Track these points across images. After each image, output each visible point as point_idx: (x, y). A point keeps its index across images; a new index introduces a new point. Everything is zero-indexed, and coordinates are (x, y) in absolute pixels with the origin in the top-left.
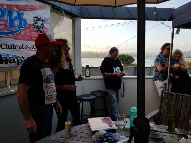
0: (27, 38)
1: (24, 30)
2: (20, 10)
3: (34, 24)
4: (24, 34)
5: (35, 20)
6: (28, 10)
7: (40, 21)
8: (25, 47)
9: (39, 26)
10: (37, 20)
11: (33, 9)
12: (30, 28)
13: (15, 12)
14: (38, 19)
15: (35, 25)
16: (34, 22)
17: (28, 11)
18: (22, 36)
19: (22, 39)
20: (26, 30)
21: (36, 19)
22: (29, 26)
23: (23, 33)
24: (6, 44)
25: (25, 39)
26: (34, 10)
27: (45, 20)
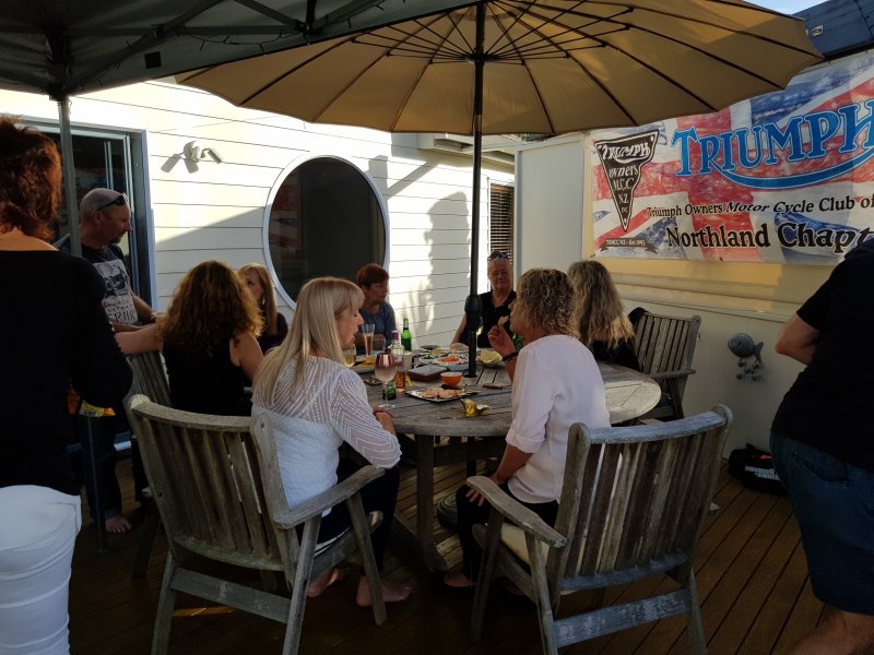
13: (863, 107)
24: (832, 199)
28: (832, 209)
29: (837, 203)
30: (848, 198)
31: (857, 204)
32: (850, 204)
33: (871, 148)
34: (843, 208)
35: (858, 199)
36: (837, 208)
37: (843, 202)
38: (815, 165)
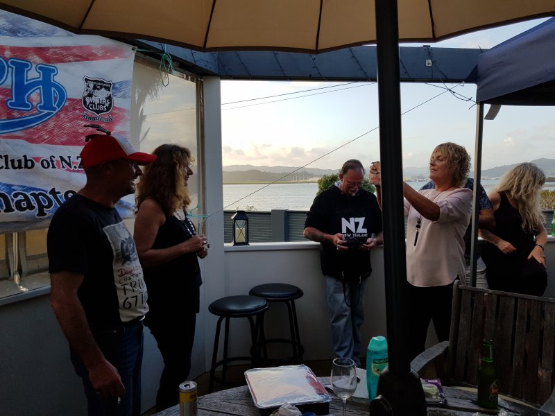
0: (64, 139)
1: (58, 115)
2: (47, 60)
3: (84, 99)
4: (56, 126)
5: (89, 87)
6: (71, 59)
7: (103, 89)
8: (58, 162)
9: (100, 104)
10: (95, 88)
11: (84, 56)
12: (75, 109)
13: (34, 66)
14: (99, 84)
15: (88, 100)
16: (86, 94)
17: (70, 61)
18: (51, 132)
19: (51, 142)
20: (62, 115)
21: (91, 85)
22: (70, 105)
23: (52, 124)
24: (6, 157)
25: (57, 140)
26: (89, 60)
27: (117, 86)
28: (7, 168)
29: (13, 161)
30: (25, 156)
31: (38, 165)
32: (29, 164)
33: (46, 112)
34: (20, 167)
35: (37, 159)
36: (14, 167)
37: (20, 161)
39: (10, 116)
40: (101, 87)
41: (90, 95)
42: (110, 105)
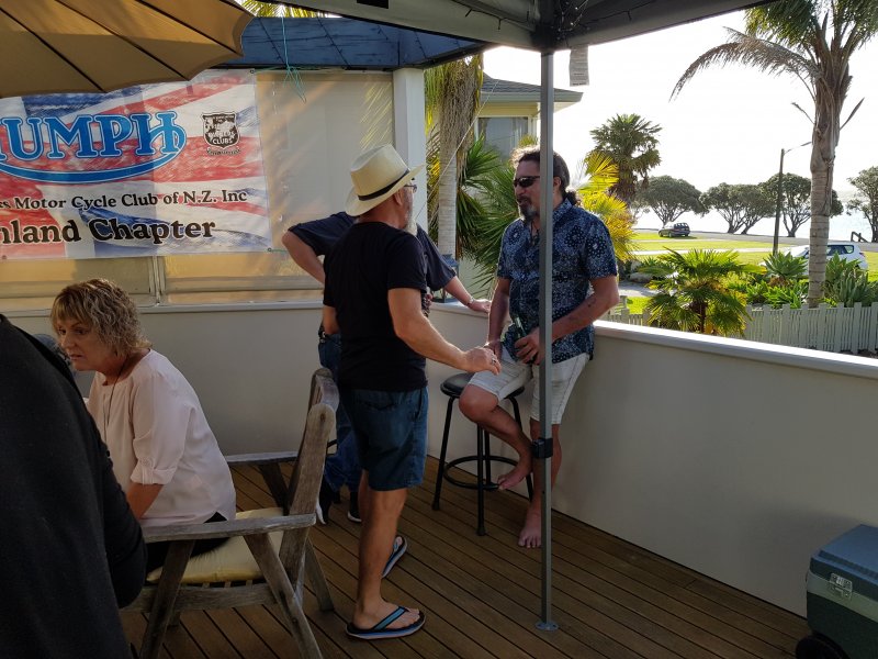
1: (181, 155)
3: (206, 135)
4: (180, 165)
5: (208, 123)
7: (226, 122)
8: (181, 197)
9: (225, 138)
10: (215, 122)
14: (218, 119)
15: (211, 136)
16: (207, 130)
17: (185, 103)
21: (210, 121)
22: (192, 143)
24: (134, 196)
25: (181, 178)
26: (205, 97)
27: (242, 115)
30: (149, 195)
31: (160, 201)
32: (153, 201)
33: (169, 154)
34: (146, 203)
35: (160, 196)
36: (142, 204)
37: (145, 198)
38: (111, 163)
39: (138, 161)
40: (224, 120)
41: (212, 130)
42: (236, 136)
